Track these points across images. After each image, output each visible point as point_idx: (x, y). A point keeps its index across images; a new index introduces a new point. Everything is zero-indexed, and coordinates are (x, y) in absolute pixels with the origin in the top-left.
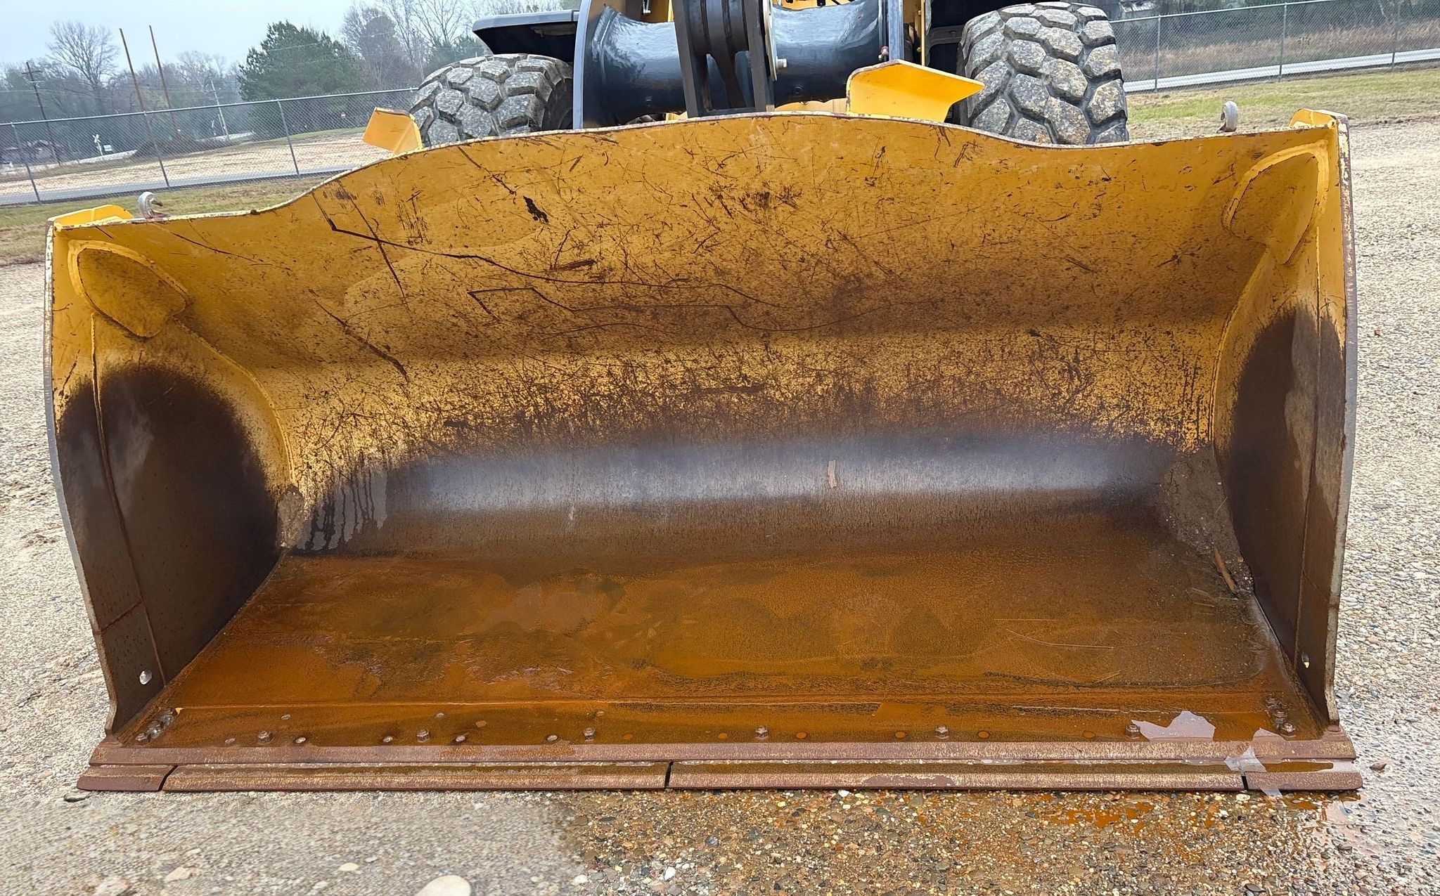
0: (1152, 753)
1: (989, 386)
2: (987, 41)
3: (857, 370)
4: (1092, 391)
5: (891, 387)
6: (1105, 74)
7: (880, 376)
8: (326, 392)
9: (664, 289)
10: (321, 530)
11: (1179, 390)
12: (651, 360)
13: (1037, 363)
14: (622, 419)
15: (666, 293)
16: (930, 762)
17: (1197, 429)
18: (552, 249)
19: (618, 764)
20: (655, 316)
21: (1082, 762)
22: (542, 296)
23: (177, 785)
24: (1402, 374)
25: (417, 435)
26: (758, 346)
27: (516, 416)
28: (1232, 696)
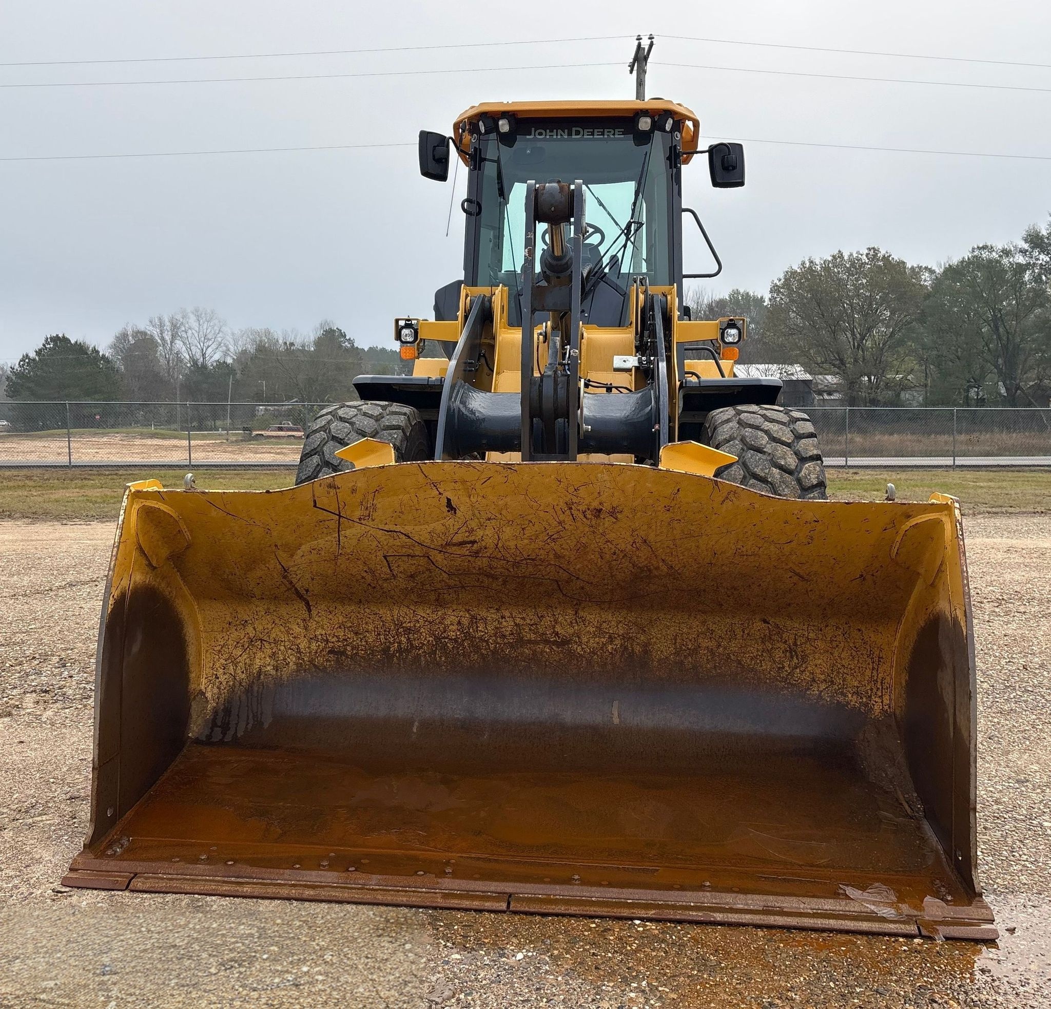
0: (854, 907)
1: (732, 657)
2: (726, 427)
3: (638, 636)
4: (807, 668)
5: (662, 651)
6: (810, 457)
7: (655, 642)
8: (246, 621)
9: (516, 564)
10: (220, 727)
11: (868, 673)
12: (492, 615)
13: (767, 643)
14: (461, 658)
15: (517, 567)
16: (699, 904)
17: (882, 702)
18: (452, 531)
19: (471, 893)
20: (505, 582)
21: (806, 911)
22: (433, 563)
23: (140, 886)
24: (1043, 697)
25: (305, 659)
26: (570, 611)
27: (383, 650)
28: (910, 878)
